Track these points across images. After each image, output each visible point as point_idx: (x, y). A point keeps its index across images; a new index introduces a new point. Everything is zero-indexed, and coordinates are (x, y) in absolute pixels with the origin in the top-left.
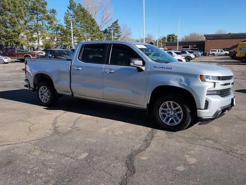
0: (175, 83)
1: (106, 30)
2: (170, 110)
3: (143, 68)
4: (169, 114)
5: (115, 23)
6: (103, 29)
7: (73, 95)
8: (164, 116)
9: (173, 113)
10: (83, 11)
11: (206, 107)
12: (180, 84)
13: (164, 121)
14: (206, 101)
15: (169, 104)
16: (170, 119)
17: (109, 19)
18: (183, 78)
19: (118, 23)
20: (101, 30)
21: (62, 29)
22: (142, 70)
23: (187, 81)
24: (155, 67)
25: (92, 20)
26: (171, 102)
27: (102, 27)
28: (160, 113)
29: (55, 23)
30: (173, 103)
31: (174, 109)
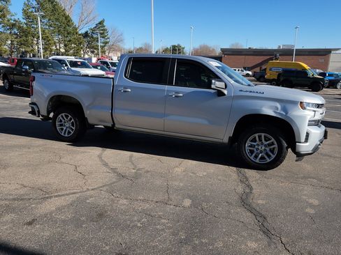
0: (268, 111)
1: (87, 32)
3: (225, 92)
4: (258, 149)
5: (100, 23)
6: (83, 31)
7: (114, 125)
8: (252, 152)
9: (263, 148)
10: (52, 3)
11: (306, 140)
13: (252, 158)
14: (307, 133)
15: (260, 136)
16: (260, 155)
17: (91, 17)
18: (278, 105)
19: (105, 24)
20: (80, 32)
21: (20, 27)
22: (224, 94)
23: (284, 109)
24: (241, 91)
25: (67, 18)
26: (263, 135)
27: (80, 28)
28: (247, 148)
29: (8, 17)
31: (265, 143)
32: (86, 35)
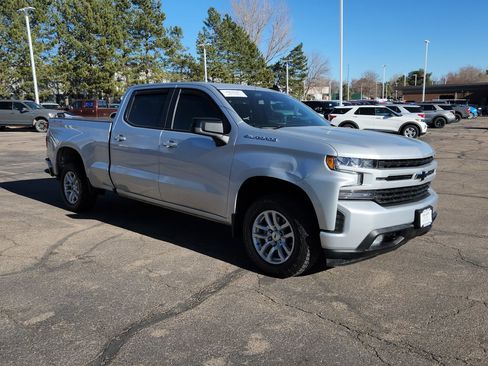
0: (279, 173)
1: (278, 64)
2: (271, 231)
3: (226, 139)
4: (271, 239)
5: (296, 49)
6: (273, 63)
7: (115, 189)
8: (263, 242)
9: (278, 237)
10: (233, 29)
11: (340, 228)
12: (289, 174)
13: (261, 253)
15: (270, 216)
16: (273, 250)
17: (284, 41)
18: (294, 162)
19: (303, 50)
20: (268, 65)
21: (191, 64)
22: (223, 143)
23: (302, 169)
24: (246, 137)
25: (252, 47)
26: (274, 213)
27: (270, 58)
28: (254, 235)
29: (178, 52)
30: (277, 215)
31: (279, 228)
32: (277, 67)
